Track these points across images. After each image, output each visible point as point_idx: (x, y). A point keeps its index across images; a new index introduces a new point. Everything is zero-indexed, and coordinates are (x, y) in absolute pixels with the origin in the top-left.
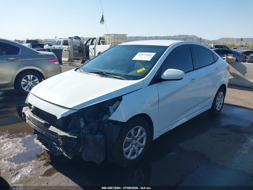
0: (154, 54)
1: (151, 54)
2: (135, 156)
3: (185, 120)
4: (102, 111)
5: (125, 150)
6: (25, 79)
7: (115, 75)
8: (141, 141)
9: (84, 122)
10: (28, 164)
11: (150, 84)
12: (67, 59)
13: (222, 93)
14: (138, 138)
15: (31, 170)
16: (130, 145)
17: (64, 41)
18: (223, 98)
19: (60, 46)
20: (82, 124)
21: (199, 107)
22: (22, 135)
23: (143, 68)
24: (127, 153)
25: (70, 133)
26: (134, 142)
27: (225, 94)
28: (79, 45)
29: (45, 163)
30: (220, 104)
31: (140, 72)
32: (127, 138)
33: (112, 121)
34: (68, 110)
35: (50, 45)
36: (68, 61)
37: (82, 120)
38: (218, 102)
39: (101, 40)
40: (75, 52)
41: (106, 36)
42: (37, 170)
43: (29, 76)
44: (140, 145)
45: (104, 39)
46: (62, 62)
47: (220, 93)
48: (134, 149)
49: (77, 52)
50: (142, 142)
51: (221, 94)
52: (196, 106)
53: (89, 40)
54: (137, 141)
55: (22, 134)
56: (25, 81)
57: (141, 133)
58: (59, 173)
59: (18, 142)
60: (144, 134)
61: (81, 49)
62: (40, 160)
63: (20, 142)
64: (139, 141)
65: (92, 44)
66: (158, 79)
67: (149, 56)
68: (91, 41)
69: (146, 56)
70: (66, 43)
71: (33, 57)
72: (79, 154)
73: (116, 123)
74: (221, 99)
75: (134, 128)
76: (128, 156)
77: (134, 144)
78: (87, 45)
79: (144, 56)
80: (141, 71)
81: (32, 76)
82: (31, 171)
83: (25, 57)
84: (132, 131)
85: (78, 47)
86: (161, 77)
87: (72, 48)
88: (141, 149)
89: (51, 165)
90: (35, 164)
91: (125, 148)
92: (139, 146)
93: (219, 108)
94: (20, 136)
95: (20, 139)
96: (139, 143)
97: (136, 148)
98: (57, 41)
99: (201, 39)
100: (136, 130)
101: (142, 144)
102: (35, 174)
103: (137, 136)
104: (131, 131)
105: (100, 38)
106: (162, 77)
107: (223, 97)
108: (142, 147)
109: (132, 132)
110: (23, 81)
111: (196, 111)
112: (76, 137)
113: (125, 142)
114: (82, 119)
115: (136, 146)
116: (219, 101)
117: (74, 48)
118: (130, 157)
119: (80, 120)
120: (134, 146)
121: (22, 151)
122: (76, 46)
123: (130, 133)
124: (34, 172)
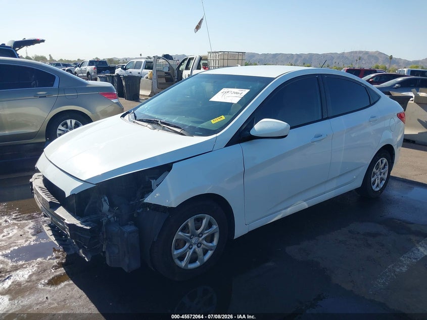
0: (247, 91)
1: (241, 92)
2: (198, 264)
3: (305, 205)
4: (142, 186)
5: (176, 253)
6: (63, 126)
7: (175, 127)
8: (210, 239)
9: (110, 205)
10: (30, 264)
11: (228, 145)
12: (148, 93)
13: (385, 160)
14: (202, 233)
15: (31, 273)
16: (187, 245)
17: (147, 62)
18: (387, 169)
19: (140, 71)
20: (106, 207)
21: (334, 184)
22: (37, 216)
23: (223, 116)
24: (181, 258)
25: (83, 220)
26: (194, 240)
27: (393, 163)
28: (166, 70)
29: (55, 264)
30: (382, 179)
31: (215, 122)
32: (180, 233)
33: (149, 205)
34: (81, 184)
35: (125, 69)
36: (149, 96)
37: (105, 200)
38: (375, 177)
39: (202, 62)
40: (160, 82)
41: (209, 54)
42: (39, 274)
43: (68, 121)
44: (206, 246)
45: (206, 59)
46: (140, 97)
47: (380, 161)
48: (194, 252)
49: (163, 80)
50: (211, 241)
51: (382, 163)
52: (326, 182)
53: (183, 61)
54: (201, 239)
55: (37, 214)
56: (63, 128)
57: (210, 225)
58: (71, 282)
59: (28, 227)
60: (215, 227)
61: (169, 76)
62: (49, 259)
63: (29, 228)
64: (205, 239)
65: (187, 68)
66: (243, 136)
67: (237, 95)
68: (186, 62)
69: (233, 95)
70: (149, 66)
71: (76, 90)
72: (102, 254)
73: (156, 208)
74: (382, 171)
75: (193, 218)
76: (183, 264)
77: (194, 244)
78: (180, 69)
79: (229, 94)
80: (217, 121)
81: (74, 121)
82: (30, 276)
83: (64, 90)
84: (190, 222)
85: (166, 73)
86: (249, 132)
87: (155, 74)
88: (210, 253)
89: (63, 268)
90: (39, 266)
91: (177, 248)
92: (204, 247)
93: (378, 186)
94: (32, 218)
95: (31, 224)
96: (205, 242)
97: (199, 251)
98: (135, 63)
99: (391, 57)
100: (199, 221)
101: (210, 244)
102: (34, 281)
103: (199, 231)
104: (188, 222)
105: (201, 59)
106: (252, 132)
107: (387, 167)
108: (211, 250)
109: (189, 224)
110: (60, 130)
111: (328, 192)
112: (88, 228)
113: (177, 240)
114: (106, 198)
115: (198, 247)
116: (378, 173)
117: (159, 74)
118: (186, 265)
119: (103, 200)
120: (195, 247)
121: (27, 243)
122: (162, 71)
123: (187, 225)
124: (34, 278)
